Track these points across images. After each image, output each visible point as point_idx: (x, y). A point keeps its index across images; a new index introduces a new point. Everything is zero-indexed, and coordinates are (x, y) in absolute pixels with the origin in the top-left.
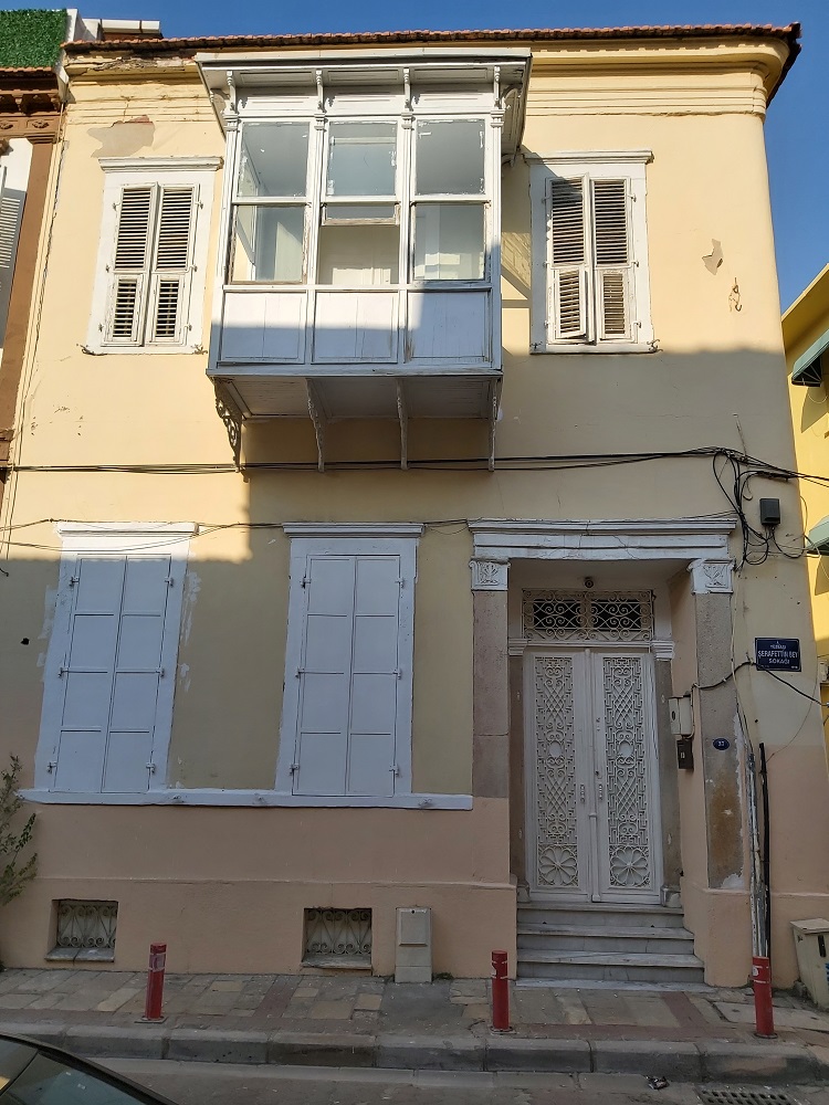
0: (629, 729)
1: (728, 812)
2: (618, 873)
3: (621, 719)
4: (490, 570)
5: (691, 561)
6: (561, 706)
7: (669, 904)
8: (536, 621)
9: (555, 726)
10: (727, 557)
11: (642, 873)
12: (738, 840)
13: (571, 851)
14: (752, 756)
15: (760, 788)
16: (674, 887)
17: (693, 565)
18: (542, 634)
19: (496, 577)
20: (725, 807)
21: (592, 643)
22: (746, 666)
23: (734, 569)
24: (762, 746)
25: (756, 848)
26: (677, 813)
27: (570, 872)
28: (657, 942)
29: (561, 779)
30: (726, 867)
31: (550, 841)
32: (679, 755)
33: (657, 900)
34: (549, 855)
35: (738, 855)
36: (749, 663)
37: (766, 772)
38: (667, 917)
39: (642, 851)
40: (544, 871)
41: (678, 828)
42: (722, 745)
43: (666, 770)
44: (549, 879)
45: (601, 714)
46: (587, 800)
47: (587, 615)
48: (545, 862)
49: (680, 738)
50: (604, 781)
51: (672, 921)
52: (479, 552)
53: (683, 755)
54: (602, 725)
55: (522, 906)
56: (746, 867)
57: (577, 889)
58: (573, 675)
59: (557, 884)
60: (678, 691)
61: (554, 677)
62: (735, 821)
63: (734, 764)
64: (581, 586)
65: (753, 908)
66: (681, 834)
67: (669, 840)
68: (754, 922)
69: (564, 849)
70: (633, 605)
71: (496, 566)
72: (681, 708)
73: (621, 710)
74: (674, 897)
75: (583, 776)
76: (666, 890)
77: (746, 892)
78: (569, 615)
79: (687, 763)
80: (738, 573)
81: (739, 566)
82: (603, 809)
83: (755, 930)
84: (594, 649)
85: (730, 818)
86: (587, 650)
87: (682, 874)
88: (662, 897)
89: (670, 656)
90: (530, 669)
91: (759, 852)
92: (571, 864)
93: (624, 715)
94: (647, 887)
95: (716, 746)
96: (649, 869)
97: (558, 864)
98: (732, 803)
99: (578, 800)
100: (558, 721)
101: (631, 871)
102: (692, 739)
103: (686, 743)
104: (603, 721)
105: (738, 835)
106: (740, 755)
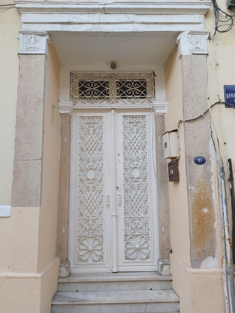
0: (138, 159)
1: (205, 210)
2: (130, 252)
3: (134, 153)
4: (33, 39)
5: (179, 33)
6: (95, 146)
7: (163, 273)
8: (80, 92)
9: (91, 159)
10: (203, 30)
11: (146, 251)
12: (212, 231)
13: (100, 239)
14: (222, 169)
15: (228, 192)
16: (166, 260)
17: (181, 37)
18: (84, 101)
19: (37, 45)
20: (203, 206)
21: (115, 106)
22: (217, 105)
23: (209, 38)
24: (230, 161)
25: (227, 236)
26: (168, 212)
27: (99, 253)
28: (152, 305)
29: (94, 193)
30: (204, 252)
31: (86, 233)
32: (169, 172)
33: (155, 268)
34: (85, 242)
35: (213, 242)
36: (219, 103)
37: (233, 180)
38: (161, 283)
39: (146, 237)
40: (81, 253)
41: (169, 221)
42: (200, 161)
43: (162, 184)
44: (84, 259)
45: (121, 150)
46: (111, 205)
47: (113, 89)
48: (82, 247)
49: (170, 161)
50: (122, 192)
51: (164, 285)
52: (25, 28)
53: (172, 172)
54: (121, 158)
55: (61, 280)
56: (219, 250)
57: (102, 264)
58: (103, 127)
59: (90, 261)
60: (169, 128)
61: (91, 129)
62: (210, 217)
63: (208, 175)
64: (108, 69)
65: (225, 283)
66: (171, 225)
67: (163, 229)
68: (226, 295)
69: (95, 238)
70: (142, 82)
71: (38, 38)
72: (171, 139)
73: (133, 148)
74: (166, 267)
75: (108, 189)
76: (161, 263)
77: (219, 270)
78: (101, 89)
79: (175, 177)
80: (211, 41)
81: (212, 35)
82: (121, 211)
83: (227, 301)
84: (117, 110)
85: (206, 215)
86: (113, 111)
87: (171, 251)
88: (158, 267)
89: (164, 111)
90: (76, 123)
91: (229, 239)
92: (99, 248)
93: (135, 151)
94: (148, 260)
95: (197, 162)
96: (150, 248)
97: (91, 248)
98: (208, 203)
99: (104, 206)
100: (93, 156)
101: (138, 250)
102: (178, 160)
103: (174, 163)
104: (122, 155)
105: (213, 227)
106: (213, 168)
